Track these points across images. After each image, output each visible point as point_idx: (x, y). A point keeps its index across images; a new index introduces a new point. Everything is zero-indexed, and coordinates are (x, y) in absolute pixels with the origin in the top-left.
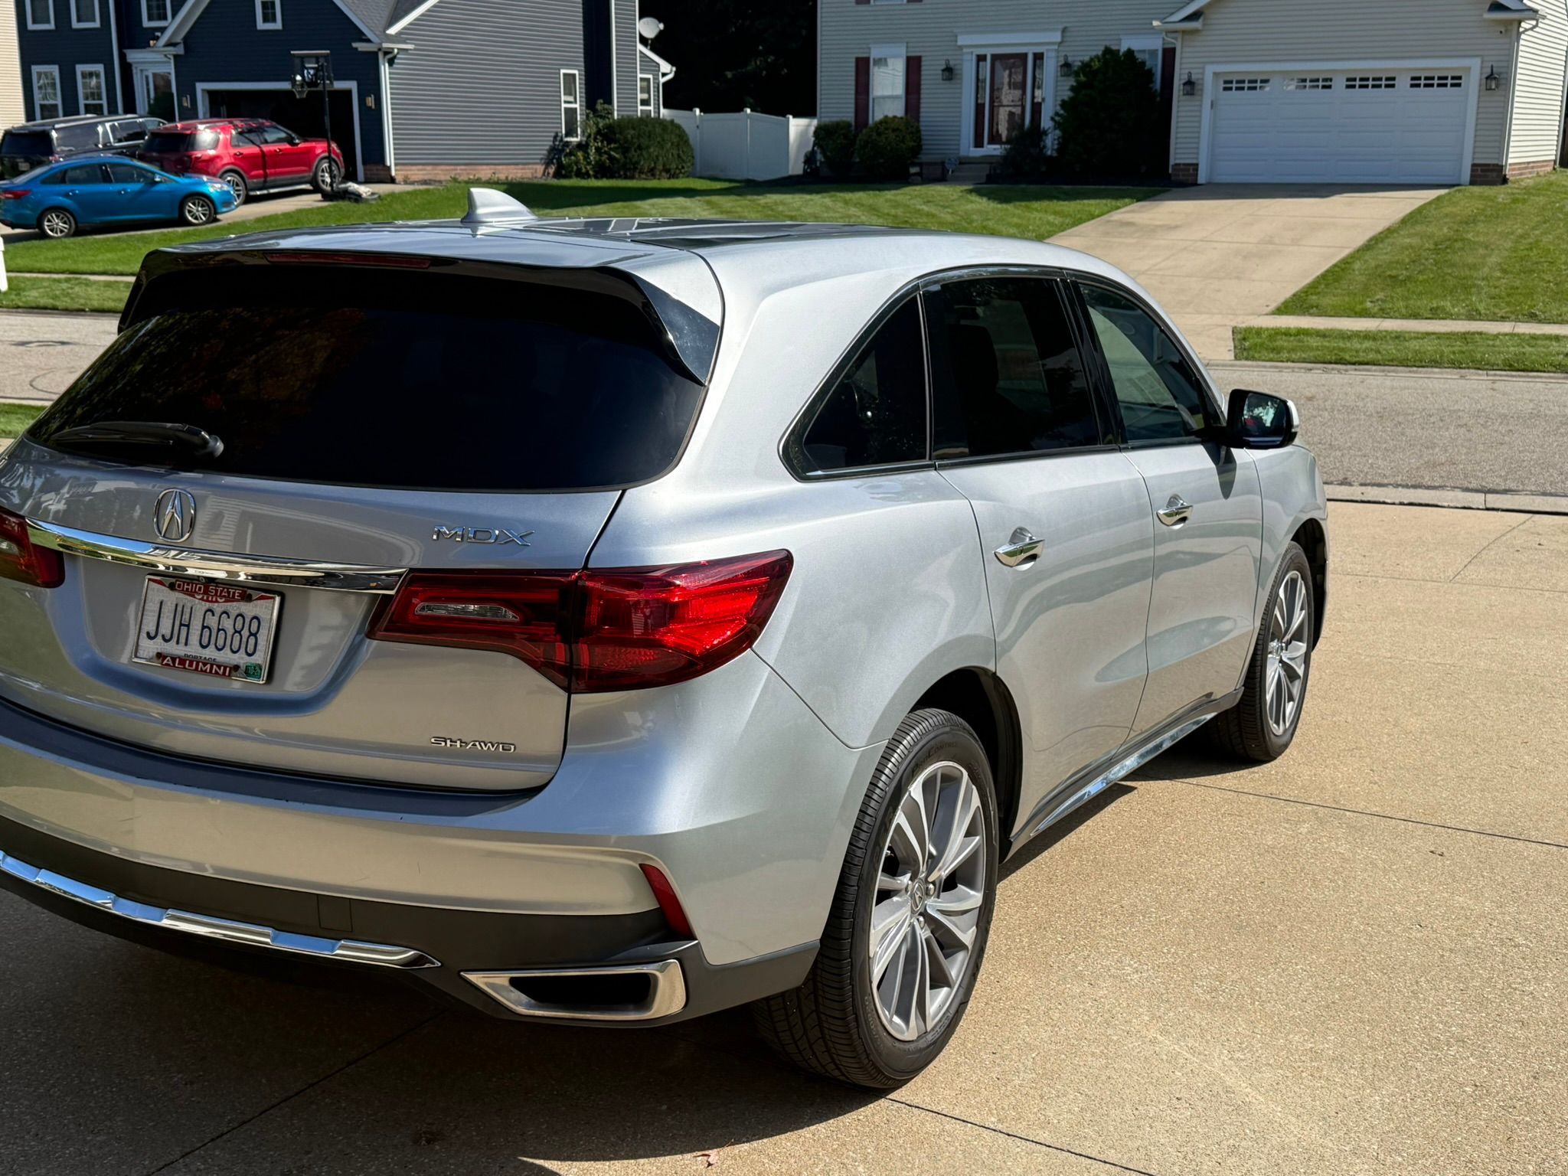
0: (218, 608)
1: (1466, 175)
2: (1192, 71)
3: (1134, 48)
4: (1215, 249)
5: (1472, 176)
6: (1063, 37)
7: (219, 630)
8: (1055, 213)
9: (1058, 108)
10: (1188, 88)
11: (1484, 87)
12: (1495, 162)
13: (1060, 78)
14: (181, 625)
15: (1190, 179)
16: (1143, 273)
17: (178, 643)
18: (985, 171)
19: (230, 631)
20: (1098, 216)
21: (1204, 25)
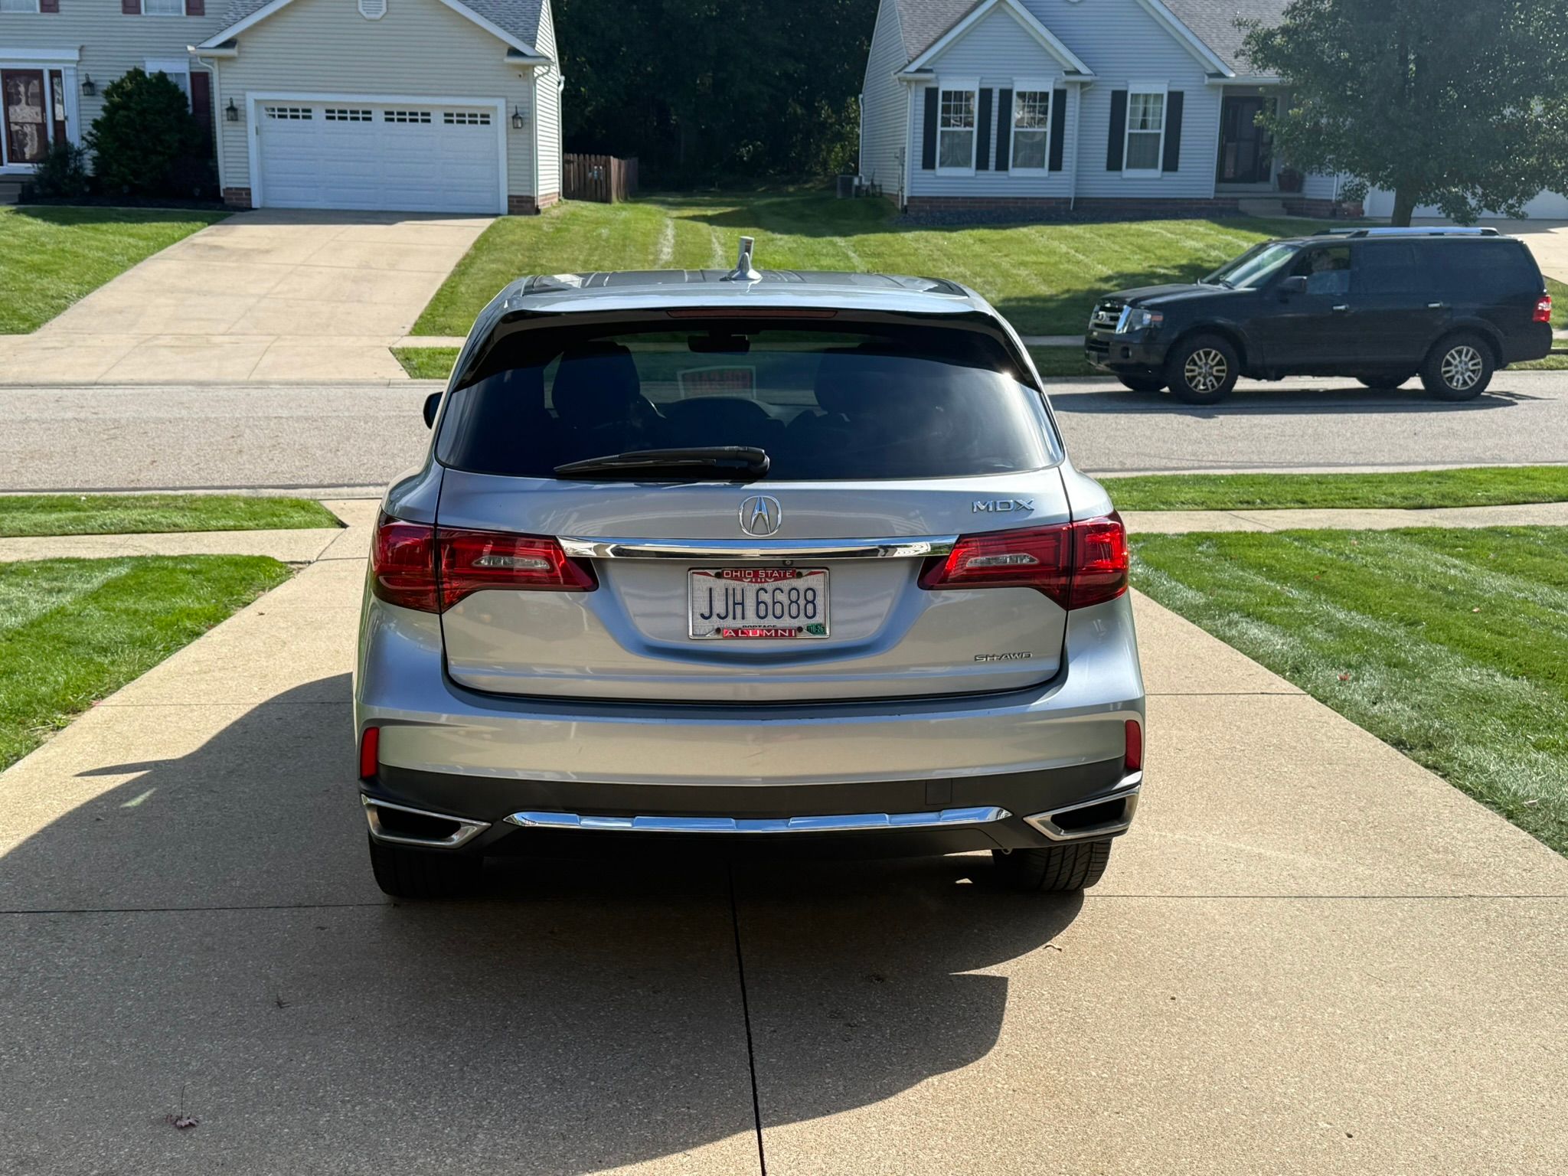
0: (770, 585)
1: (504, 206)
2: (234, 97)
3: (165, 71)
4: (320, 273)
5: (509, 206)
6: (80, 55)
7: (774, 603)
8: (130, 235)
9: (90, 128)
10: (231, 113)
11: (511, 126)
12: (527, 194)
13: (83, 97)
14: (735, 604)
15: (244, 204)
16: (265, 296)
17: (734, 618)
18: (17, 190)
19: (786, 602)
20: (180, 239)
21: (239, 52)
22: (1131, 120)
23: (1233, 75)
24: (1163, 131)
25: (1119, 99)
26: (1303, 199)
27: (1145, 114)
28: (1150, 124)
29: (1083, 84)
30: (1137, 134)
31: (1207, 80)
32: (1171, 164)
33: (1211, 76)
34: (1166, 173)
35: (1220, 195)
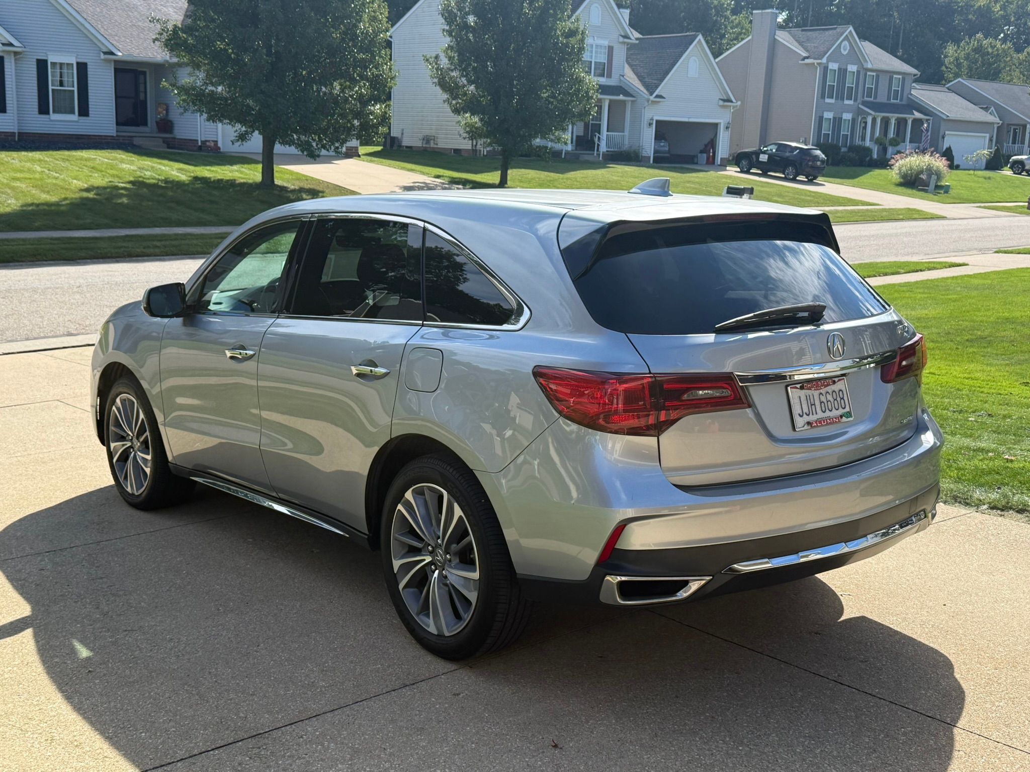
0: (823, 391)
7: (827, 402)
14: (811, 405)
19: (832, 400)
22: (52, 80)
23: (120, 54)
24: (75, 89)
25: (42, 65)
26: (174, 138)
27: (61, 77)
28: (65, 83)
29: (16, 53)
30: (57, 90)
31: (102, 56)
32: (84, 111)
33: (105, 53)
34: (81, 118)
35: (120, 134)
